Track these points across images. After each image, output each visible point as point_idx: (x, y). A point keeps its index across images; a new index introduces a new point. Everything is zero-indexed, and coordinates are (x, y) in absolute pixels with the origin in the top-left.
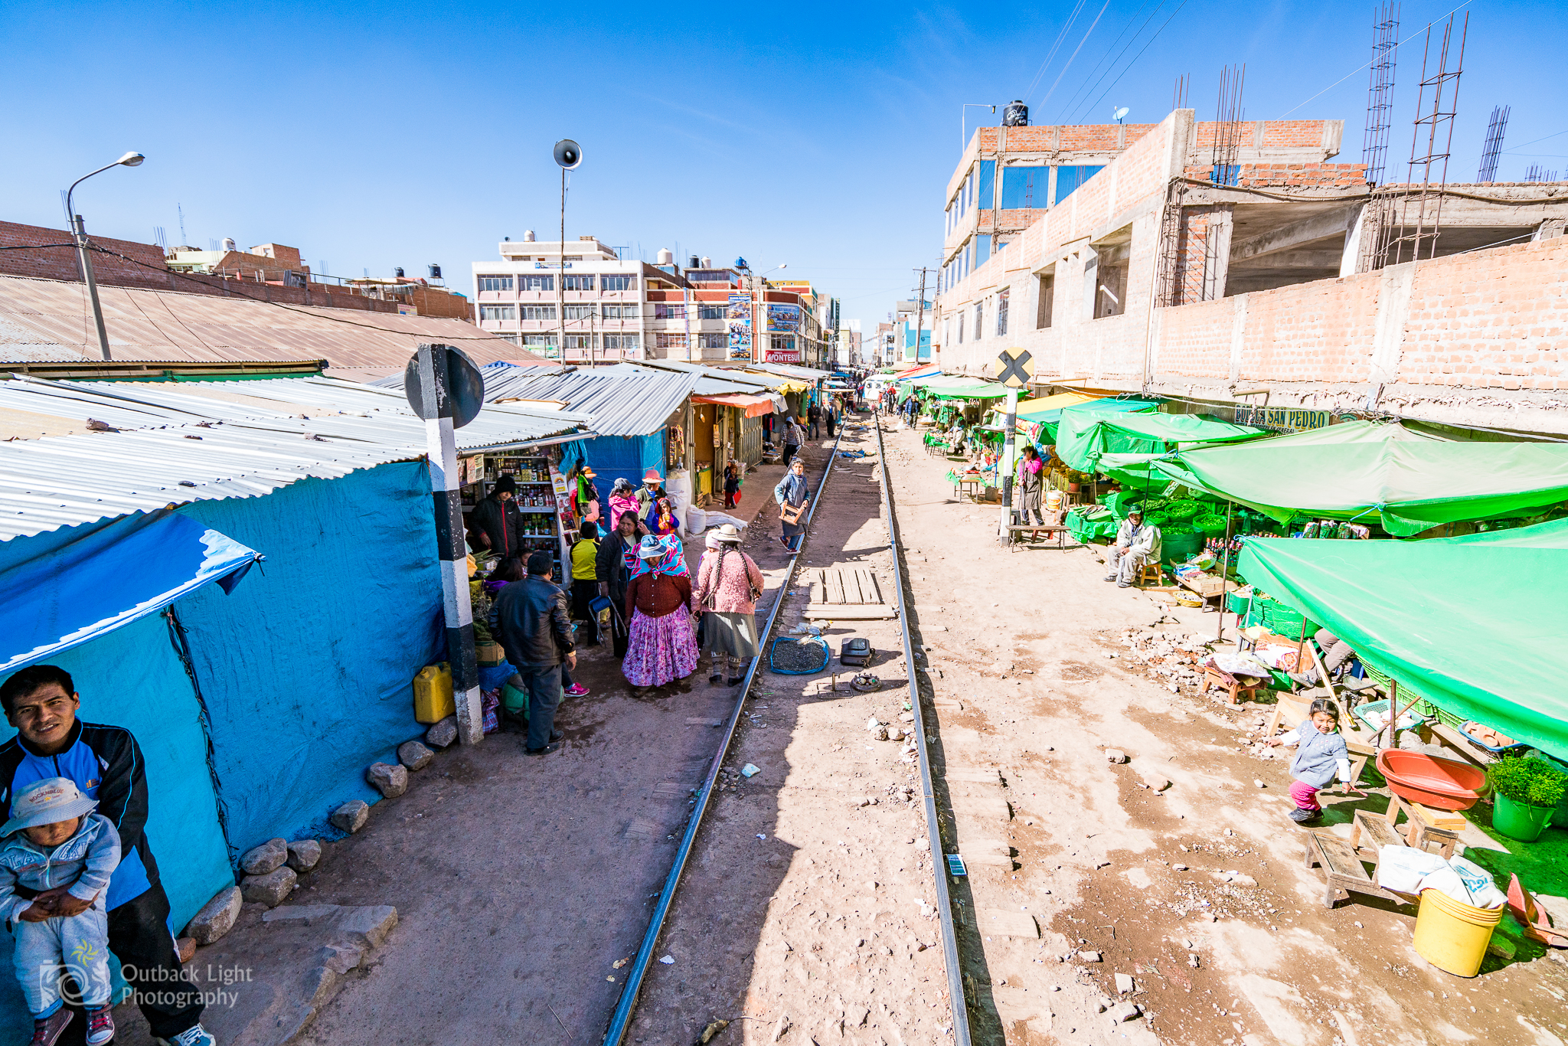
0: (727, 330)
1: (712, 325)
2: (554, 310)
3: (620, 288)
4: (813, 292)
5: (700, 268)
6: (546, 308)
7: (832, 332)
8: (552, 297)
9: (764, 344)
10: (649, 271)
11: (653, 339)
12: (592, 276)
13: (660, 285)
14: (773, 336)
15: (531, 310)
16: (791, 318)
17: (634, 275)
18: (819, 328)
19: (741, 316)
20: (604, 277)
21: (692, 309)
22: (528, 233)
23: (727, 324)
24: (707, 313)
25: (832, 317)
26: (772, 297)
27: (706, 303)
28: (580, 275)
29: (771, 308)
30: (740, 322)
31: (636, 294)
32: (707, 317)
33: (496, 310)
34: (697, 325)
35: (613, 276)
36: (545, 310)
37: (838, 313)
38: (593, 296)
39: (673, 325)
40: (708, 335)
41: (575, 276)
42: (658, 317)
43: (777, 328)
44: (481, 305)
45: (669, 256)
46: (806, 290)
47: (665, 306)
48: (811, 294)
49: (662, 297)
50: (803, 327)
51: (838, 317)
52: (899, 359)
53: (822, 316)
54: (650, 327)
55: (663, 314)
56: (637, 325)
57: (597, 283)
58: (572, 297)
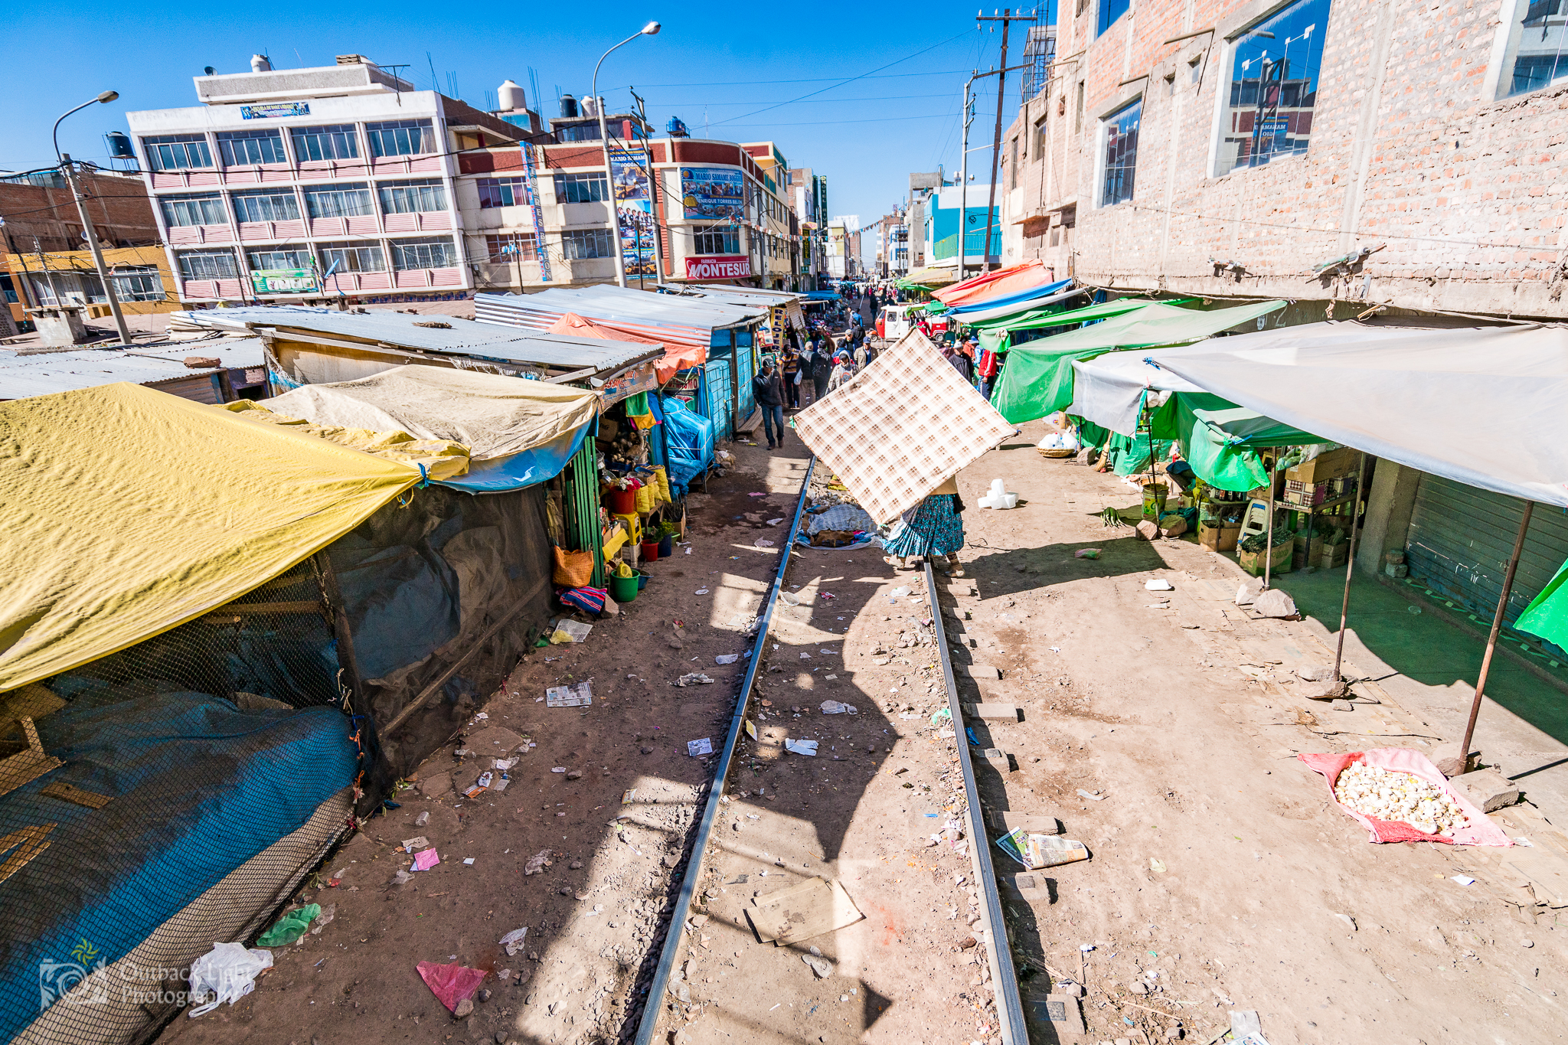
0: (612, 224)
1: (584, 215)
2: (292, 201)
3: (405, 150)
4: (777, 153)
5: (580, 118)
6: (279, 197)
7: (814, 226)
8: (281, 175)
9: (681, 247)
10: (455, 113)
11: (481, 247)
12: (350, 127)
13: (482, 140)
14: (697, 229)
15: (251, 203)
16: (728, 193)
17: (427, 122)
18: (793, 220)
19: (632, 194)
20: (371, 127)
21: (545, 187)
23: (609, 211)
24: (571, 192)
25: (816, 205)
26: (688, 152)
27: (568, 170)
28: (329, 128)
29: (688, 175)
30: (632, 205)
31: (437, 165)
32: (572, 199)
33: (190, 207)
34: (556, 217)
35: (390, 125)
36: (277, 201)
37: (824, 199)
38: (356, 170)
39: (514, 219)
40: (578, 233)
41: (317, 129)
42: (485, 204)
43: (703, 214)
44: (161, 198)
45: (518, 96)
46: (764, 151)
47: (495, 181)
48: (771, 156)
49: (486, 163)
50: (753, 212)
51: (824, 206)
52: (920, 263)
53: (799, 200)
54: (473, 224)
55: (495, 197)
56: (444, 220)
57: (362, 140)
58: (319, 172)
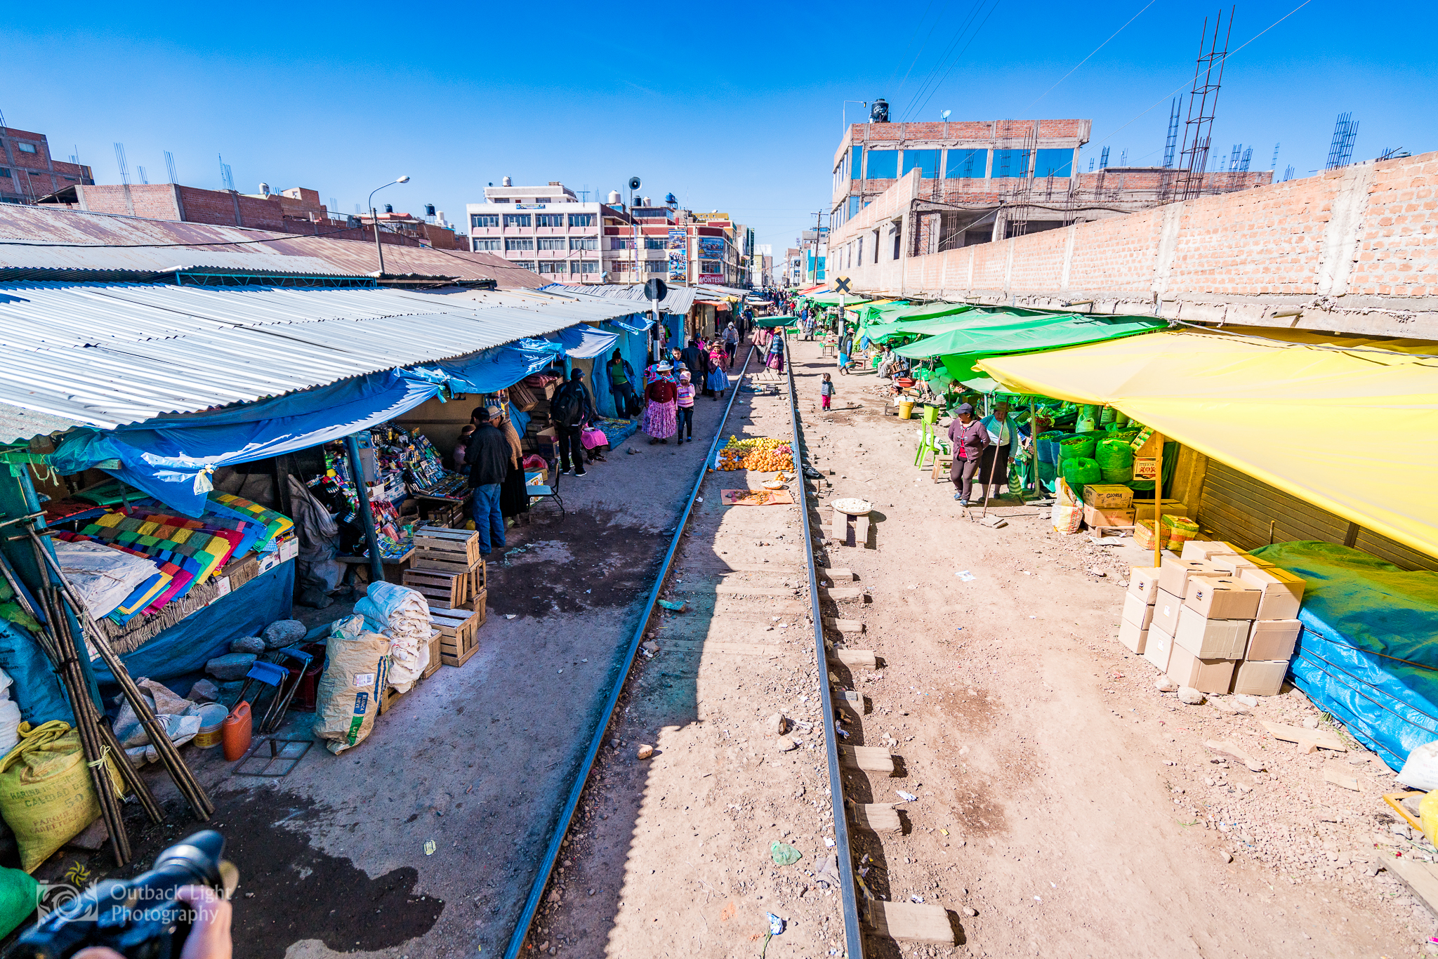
0: (667, 258)
1: (656, 255)
2: (531, 242)
3: (583, 224)
4: (734, 225)
5: (642, 207)
6: (526, 241)
7: (748, 258)
8: (530, 232)
9: (696, 270)
10: (606, 210)
11: (610, 265)
12: (561, 215)
13: (615, 222)
14: (703, 262)
15: (513, 242)
16: (717, 248)
17: (594, 215)
18: (738, 254)
19: (678, 247)
20: (570, 215)
21: (640, 242)
22: (505, 179)
23: (667, 253)
24: (651, 245)
25: (748, 245)
26: (702, 231)
27: (651, 236)
28: (552, 215)
29: (702, 240)
30: (677, 251)
31: (596, 229)
32: (651, 247)
33: (486, 243)
34: (644, 255)
35: (578, 215)
36: (525, 243)
37: (752, 241)
38: (562, 231)
39: (623, 255)
40: (652, 262)
41: (548, 215)
42: (613, 248)
43: (707, 256)
44: (474, 239)
45: (618, 197)
46: (728, 224)
47: (619, 239)
48: (731, 227)
49: (616, 231)
50: (726, 256)
51: (752, 245)
53: (740, 245)
54: (608, 256)
55: (618, 245)
56: (597, 254)
57: (565, 221)
58: (546, 232)
